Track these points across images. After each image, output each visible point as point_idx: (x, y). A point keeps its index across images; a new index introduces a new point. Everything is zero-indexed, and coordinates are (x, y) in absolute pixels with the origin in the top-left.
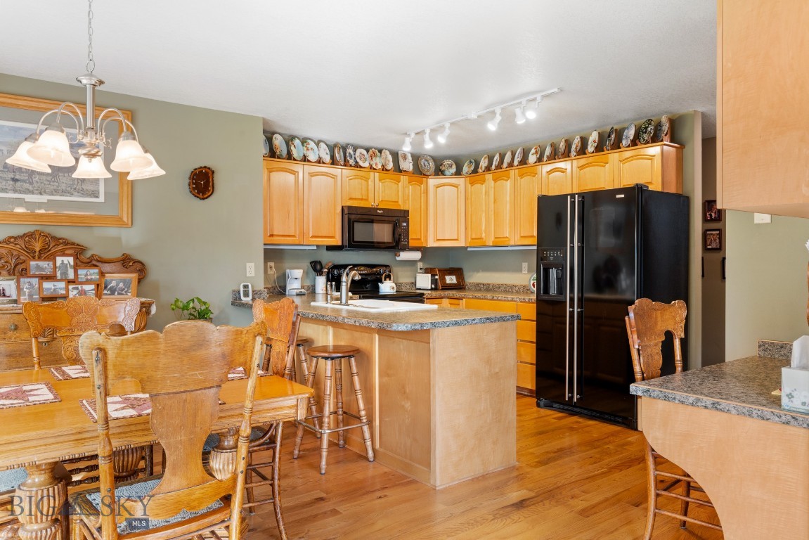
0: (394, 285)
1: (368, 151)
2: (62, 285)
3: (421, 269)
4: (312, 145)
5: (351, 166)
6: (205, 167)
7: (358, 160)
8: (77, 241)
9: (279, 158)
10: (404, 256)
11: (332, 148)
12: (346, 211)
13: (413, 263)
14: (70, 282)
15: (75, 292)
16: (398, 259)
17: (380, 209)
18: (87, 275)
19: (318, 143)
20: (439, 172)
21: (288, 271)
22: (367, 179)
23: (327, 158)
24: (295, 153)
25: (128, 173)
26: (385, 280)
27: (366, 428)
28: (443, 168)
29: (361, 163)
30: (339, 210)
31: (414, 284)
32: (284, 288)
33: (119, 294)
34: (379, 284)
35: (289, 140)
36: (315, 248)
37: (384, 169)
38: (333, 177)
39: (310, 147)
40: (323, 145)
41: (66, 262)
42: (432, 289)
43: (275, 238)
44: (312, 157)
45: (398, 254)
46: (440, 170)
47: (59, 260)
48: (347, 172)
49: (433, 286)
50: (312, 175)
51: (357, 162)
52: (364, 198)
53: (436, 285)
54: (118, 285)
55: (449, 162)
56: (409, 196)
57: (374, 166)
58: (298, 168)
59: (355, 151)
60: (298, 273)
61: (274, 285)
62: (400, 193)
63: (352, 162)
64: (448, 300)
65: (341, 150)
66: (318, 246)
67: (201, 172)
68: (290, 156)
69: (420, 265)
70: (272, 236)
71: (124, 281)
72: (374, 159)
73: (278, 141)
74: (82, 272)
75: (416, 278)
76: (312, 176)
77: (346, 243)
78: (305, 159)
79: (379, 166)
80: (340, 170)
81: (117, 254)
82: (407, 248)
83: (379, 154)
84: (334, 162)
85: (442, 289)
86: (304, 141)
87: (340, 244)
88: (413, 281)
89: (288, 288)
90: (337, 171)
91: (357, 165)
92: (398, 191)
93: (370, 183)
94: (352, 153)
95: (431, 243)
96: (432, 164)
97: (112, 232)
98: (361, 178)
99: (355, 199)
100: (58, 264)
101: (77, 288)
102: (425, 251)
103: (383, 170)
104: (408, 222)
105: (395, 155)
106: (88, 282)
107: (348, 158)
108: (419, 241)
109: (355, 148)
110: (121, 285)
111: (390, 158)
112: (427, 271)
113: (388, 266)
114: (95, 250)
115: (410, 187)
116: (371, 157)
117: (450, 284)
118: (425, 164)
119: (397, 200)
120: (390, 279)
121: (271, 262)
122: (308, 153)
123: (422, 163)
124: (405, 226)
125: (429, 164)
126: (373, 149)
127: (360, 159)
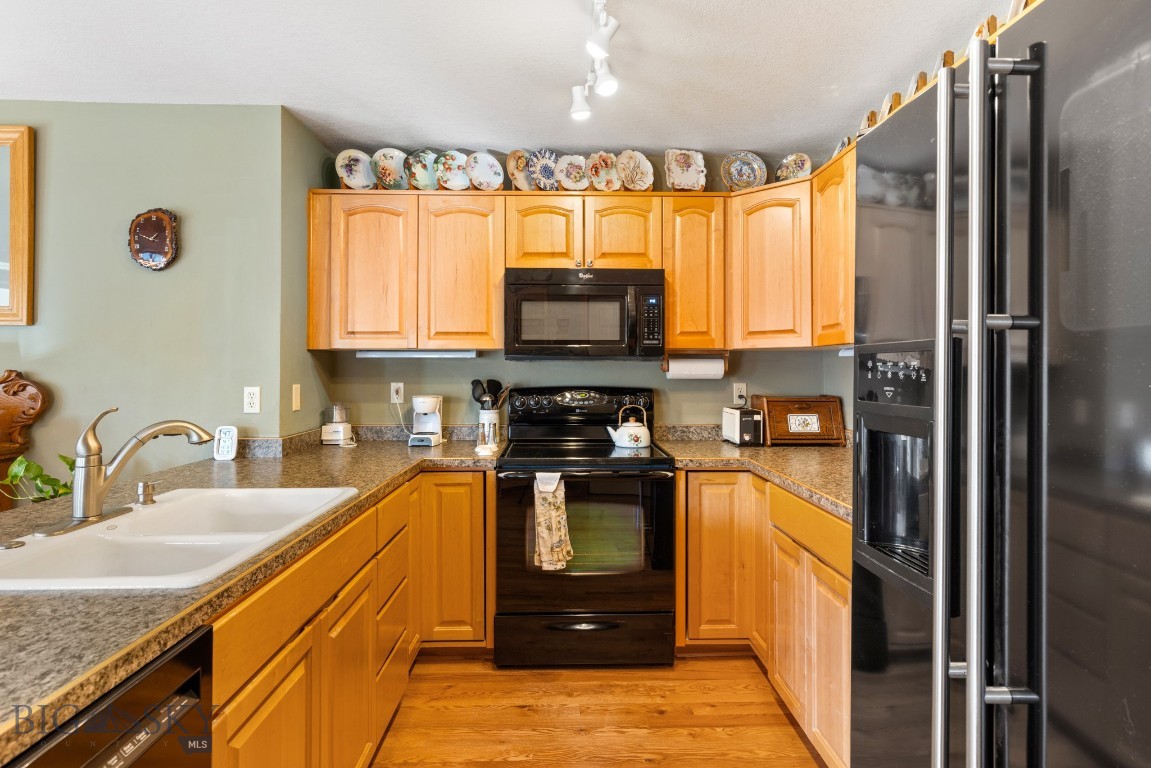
0: (643, 432)
1: (587, 155)
3: (741, 397)
4: (460, 158)
6: (156, 210)
7: (560, 176)
10: (678, 369)
11: (504, 161)
16: (669, 375)
17: (587, 272)
21: (416, 400)
22: (568, 213)
23: (496, 182)
24: (421, 178)
26: (625, 420)
29: (566, 182)
30: (502, 273)
31: (719, 429)
34: (610, 429)
35: (412, 153)
36: (473, 355)
37: (624, 188)
39: (454, 164)
40: (486, 157)
42: (743, 444)
44: (458, 181)
49: (742, 438)
50: (440, 212)
51: (555, 181)
52: (558, 251)
53: (756, 435)
55: (795, 157)
56: (673, 238)
57: (601, 186)
59: (556, 161)
60: (429, 403)
61: (401, 423)
62: (651, 235)
63: (545, 181)
67: (149, 219)
68: (405, 184)
69: (740, 389)
72: (602, 173)
73: (393, 160)
75: (722, 416)
76: (442, 215)
78: (437, 187)
79: (617, 185)
80: (502, 198)
83: (618, 160)
85: (773, 445)
86: (443, 154)
87: (502, 347)
88: (719, 422)
90: (496, 201)
91: (553, 187)
92: (646, 232)
94: (551, 164)
95: (738, 343)
97: (4, 334)
98: (551, 210)
99: (538, 254)
102: (737, 362)
104: (662, 296)
105: (657, 159)
108: (705, 338)
109: (558, 154)
111: (648, 167)
115: (678, 219)
116: (596, 170)
117: (800, 434)
118: (740, 173)
119: (642, 251)
120: (640, 420)
121: (397, 381)
122: (448, 175)
123: (733, 170)
124: (652, 304)
125: (753, 170)
126: (602, 153)
127: (568, 175)
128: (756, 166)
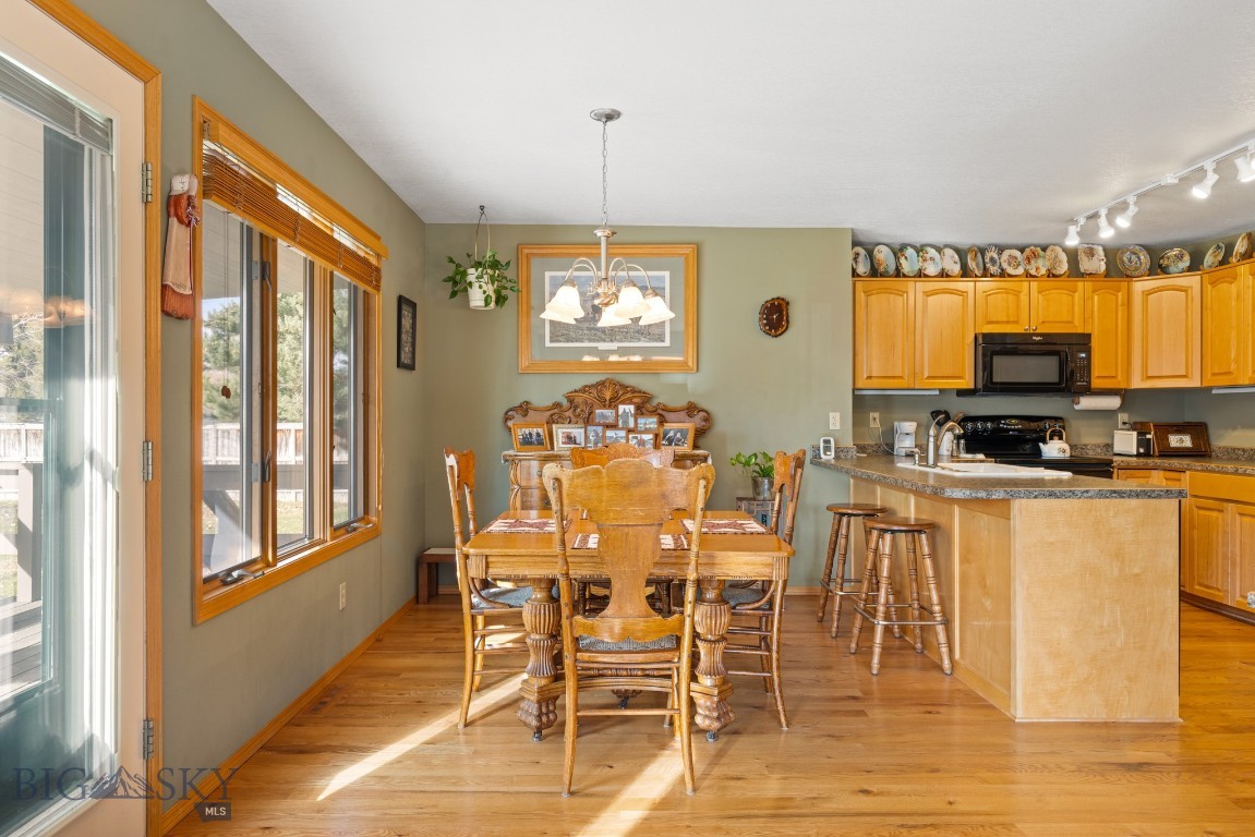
0: (1066, 447)
1: (1022, 250)
2: (622, 433)
3: (1124, 423)
4: (932, 252)
5: (992, 276)
6: (778, 298)
7: (1005, 266)
8: (643, 388)
9: (882, 276)
10: (1086, 403)
11: (961, 253)
12: (980, 340)
13: (1108, 414)
14: (630, 431)
15: (635, 441)
16: (1076, 407)
17: (1038, 335)
18: (645, 424)
19: (939, 250)
20: (1158, 268)
21: (896, 424)
22: (1017, 294)
23: (956, 269)
24: (906, 267)
25: (640, 318)
26: (1051, 439)
27: (940, 629)
28: (1164, 262)
29: (1010, 271)
30: (971, 339)
31: (1110, 446)
32: (891, 446)
33: (676, 445)
34: (1041, 444)
35: (898, 251)
36: (938, 393)
37: (1051, 275)
38: (962, 293)
39: (928, 256)
40: (949, 252)
41: (627, 410)
42: (1139, 455)
43: (874, 380)
44: (931, 270)
45: (1076, 400)
46: (1160, 266)
47: (621, 408)
48: (986, 284)
49: (1142, 450)
50: (928, 294)
51: (1003, 270)
52: (1011, 319)
53: (1148, 450)
54: (675, 435)
55: (1176, 251)
56: (1093, 312)
57: (1033, 272)
58: (910, 285)
59: (1000, 254)
60: (910, 426)
61: (878, 442)
62: (1076, 308)
63: (993, 269)
64: (1162, 473)
65: (979, 255)
66: (940, 390)
67: (773, 304)
68: (898, 273)
69: (1123, 417)
70: (870, 377)
71: (681, 431)
72: (1033, 262)
73: (884, 255)
74: (641, 421)
75: (1113, 437)
76: (928, 296)
77: (980, 386)
78: (920, 274)
79: (1043, 271)
80: (973, 283)
81: (683, 403)
82: (1088, 391)
83: (1042, 253)
84: (965, 272)
85: (1159, 455)
86: (920, 250)
87: (972, 386)
88: (1108, 442)
89: (896, 447)
90: (966, 285)
91: (1003, 274)
92: (1073, 305)
93: (1024, 298)
94: (996, 256)
95: (1138, 383)
96: (1144, 258)
97: (678, 378)
98: (1007, 291)
99: (997, 322)
100: (620, 413)
101: (636, 438)
102: (1128, 396)
103: (1048, 276)
104: (1088, 351)
106: (646, 431)
107: (988, 265)
108: (1114, 380)
109: (1001, 249)
110: (679, 435)
111: (1064, 257)
112: (1133, 427)
113: (1061, 418)
114: (662, 399)
115: (1096, 297)
116: (1028, 260)
117: (1178, 448)
118: (1130, 260)
119: (1070, 319)
120: (1061, 438)
121: (875, 411)
122: (926, 265)
123: (1125, 259)
124: (1083, 358)
125: (1139, 258)
126: (1032, 248)
127: (1009, 265)
128: (1142, 257)
